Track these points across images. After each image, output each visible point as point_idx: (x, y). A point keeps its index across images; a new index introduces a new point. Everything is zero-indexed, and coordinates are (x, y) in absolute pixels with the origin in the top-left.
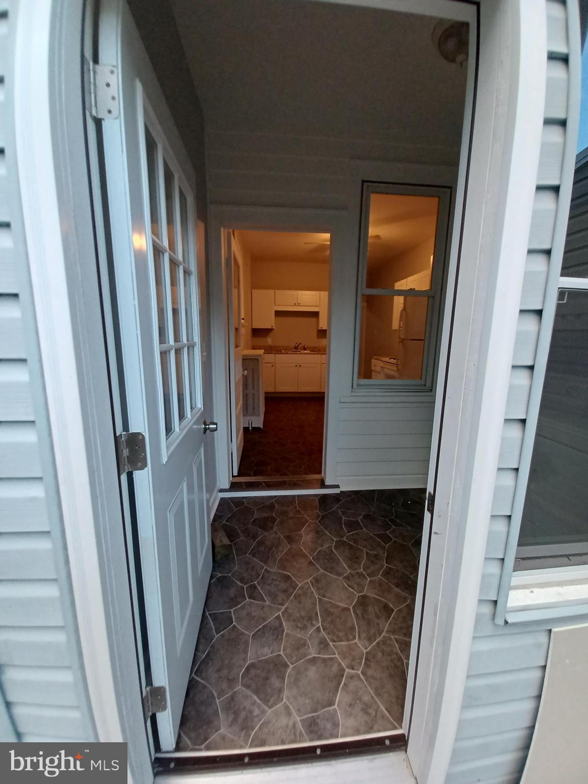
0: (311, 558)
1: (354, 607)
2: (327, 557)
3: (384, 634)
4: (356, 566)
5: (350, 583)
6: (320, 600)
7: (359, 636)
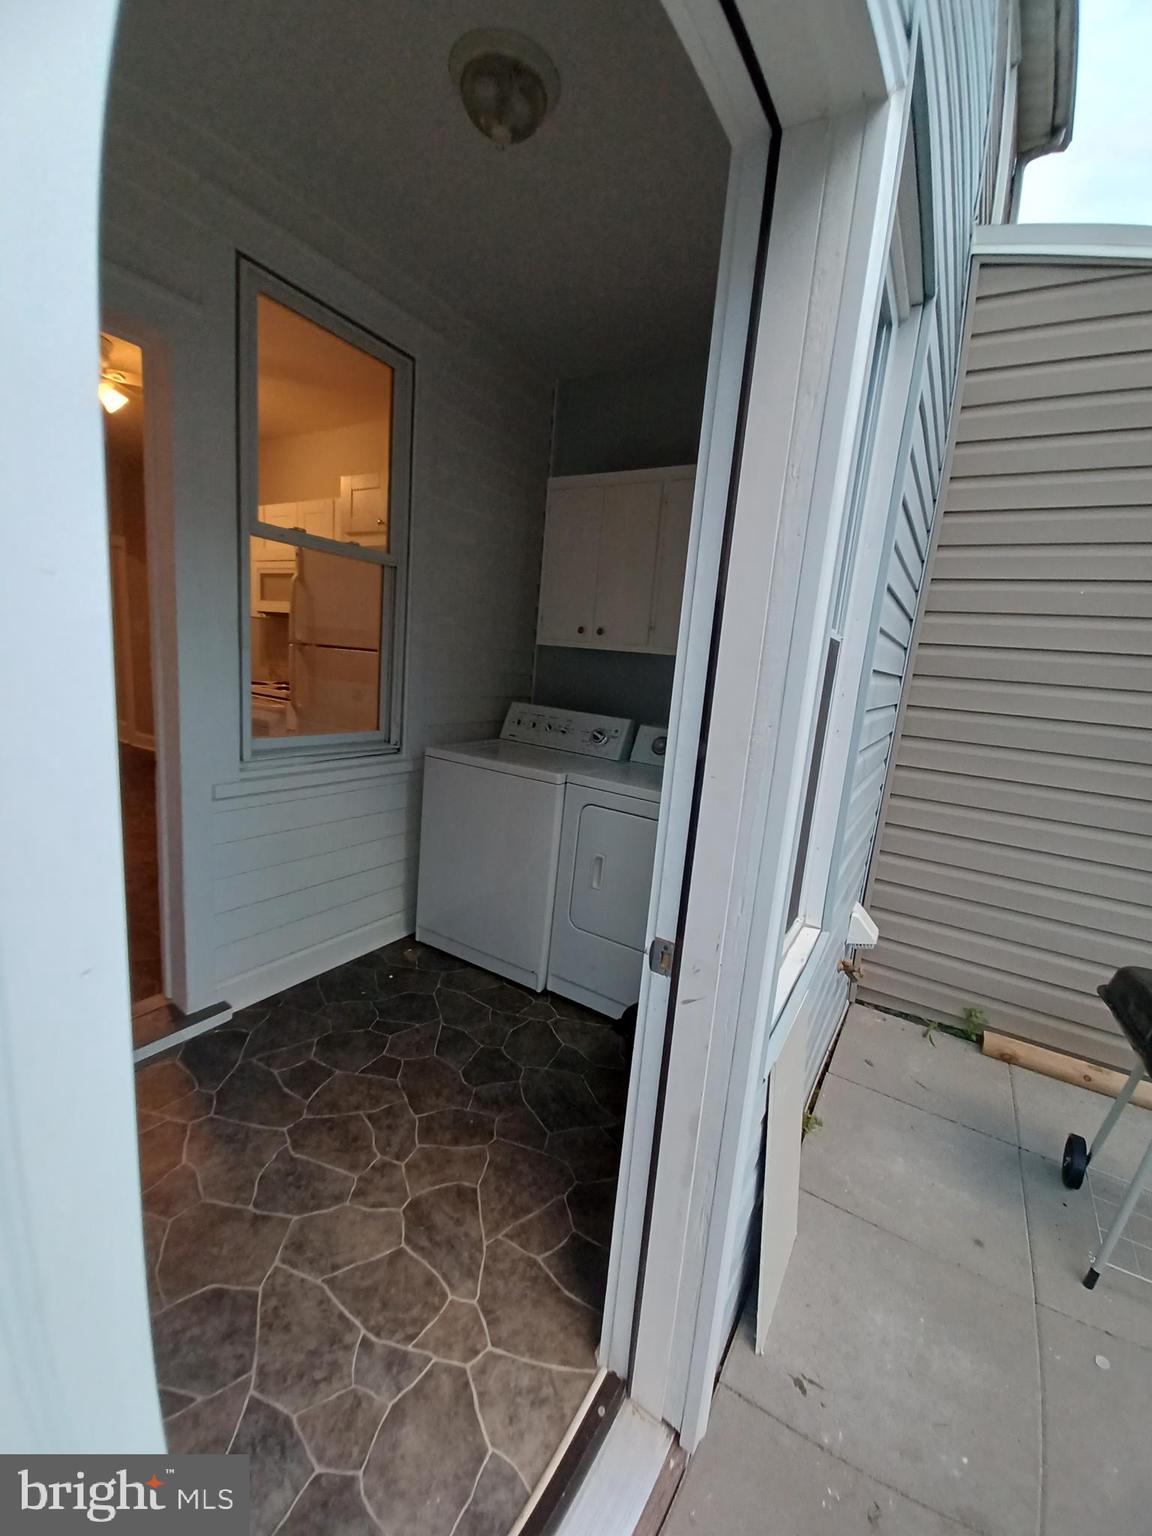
0: (251, 1207)
1: (408, 1240)
2: (291, 1178)
4: (363, 1158)
5: (371, 1199)
6: (331, 1282)
7: (450, 1285)
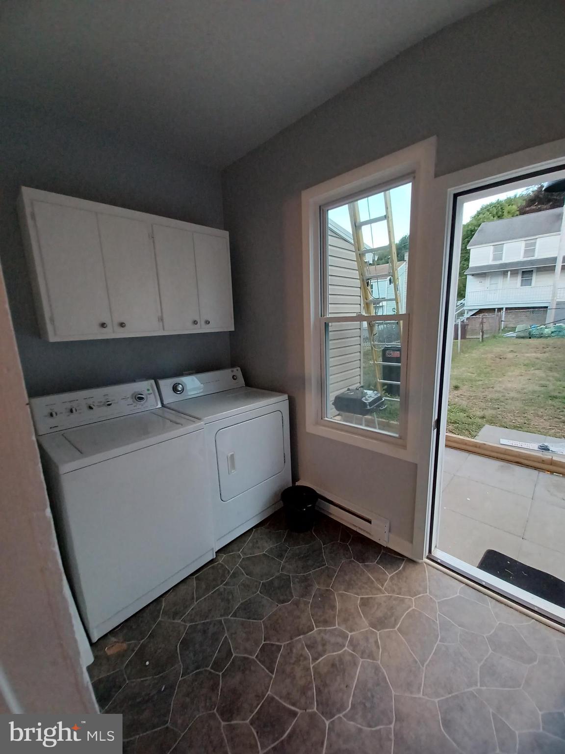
3: (387, 594)
